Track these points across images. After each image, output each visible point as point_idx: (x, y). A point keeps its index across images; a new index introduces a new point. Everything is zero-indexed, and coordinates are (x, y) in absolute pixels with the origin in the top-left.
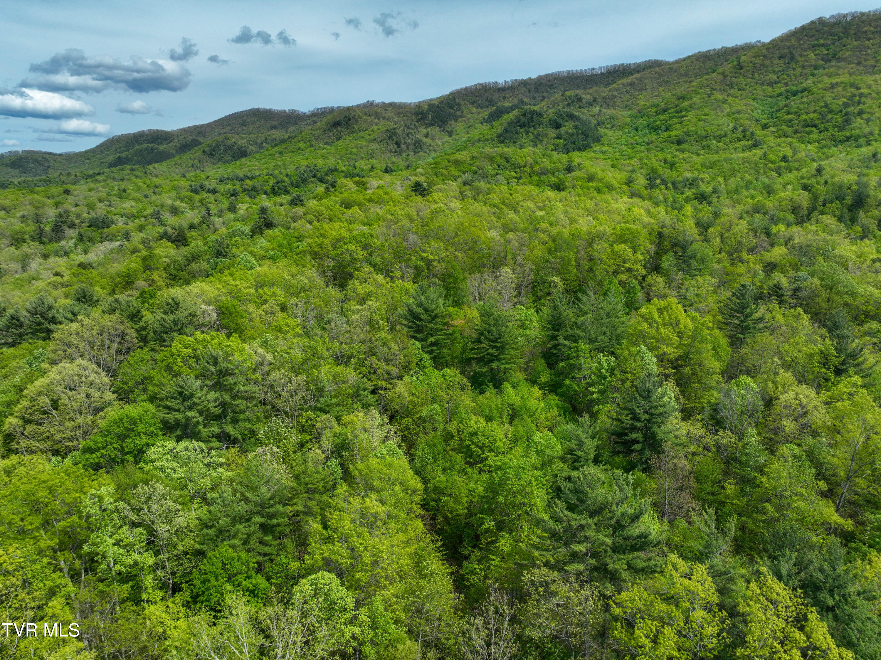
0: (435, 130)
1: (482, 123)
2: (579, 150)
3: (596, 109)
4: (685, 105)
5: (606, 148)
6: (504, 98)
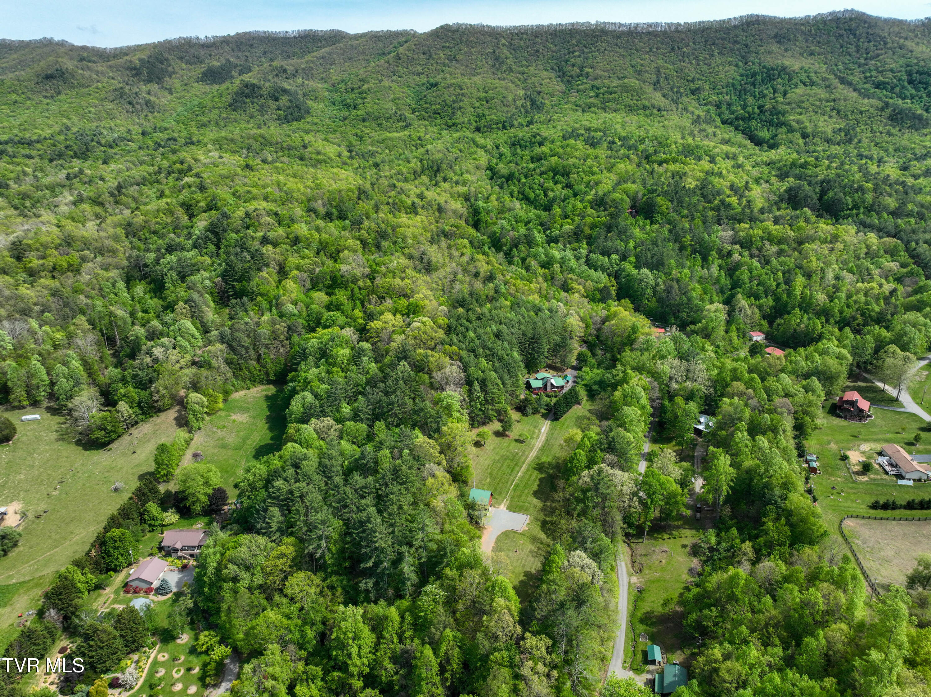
0: (154, 87)
1: (197, 82)
2: (297, 120)
3: (300, 81)
4: (365, 87)
5: (316, 120)
6: (210, 55)
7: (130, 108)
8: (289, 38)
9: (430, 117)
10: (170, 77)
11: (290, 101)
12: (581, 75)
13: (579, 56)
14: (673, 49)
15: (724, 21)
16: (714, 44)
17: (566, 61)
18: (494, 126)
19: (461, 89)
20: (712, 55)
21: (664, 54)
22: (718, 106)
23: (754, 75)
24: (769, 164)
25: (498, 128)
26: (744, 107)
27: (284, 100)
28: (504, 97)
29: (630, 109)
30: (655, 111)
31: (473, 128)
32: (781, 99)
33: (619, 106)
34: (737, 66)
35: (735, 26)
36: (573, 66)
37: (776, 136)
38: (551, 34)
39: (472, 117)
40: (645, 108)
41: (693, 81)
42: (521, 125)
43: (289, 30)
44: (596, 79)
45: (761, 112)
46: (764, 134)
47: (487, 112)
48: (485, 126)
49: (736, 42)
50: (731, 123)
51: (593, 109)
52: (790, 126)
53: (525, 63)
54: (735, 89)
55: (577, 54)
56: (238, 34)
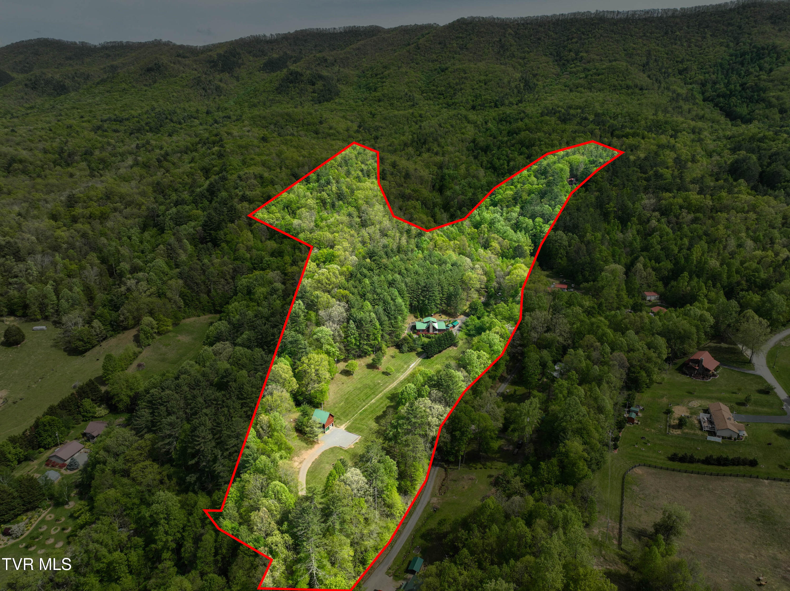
0: (226, 76)
1: (259, 71)
2: (327, 101)
3: (336, 68)
4: (386, 73)
5: (342, 101)
6: (272, 49)
7: (203, 92)
8: (336, 34)
9: (435, 97)
10: (239, 67)
11: (324, 85)
12: (576, 59)
13: (576, 42)
14: (666, 33)
15: (720, 5)
16: (707, 27)
17: (564, 47)
18: (487, 105)
19: (465, 73)
20: (705, 38)
21: (657, 38)
22: (703, 85)
23: (743, 54)
24: (729, 139)
25: (491, 107)
26: (727, 85)
27: (319, 85)
28: (500, 80)
29: (614, 88)
30: (637, 91)
31: (469, 106)
32: (764, 77)
33: (604, 86)
34: (728, 46)
35: (731, 10)
36: (570, 51)
37: (754, 111)
38: (554, 24)
39: (470, 98)
40: (628, 87)
41: (682, 62)
42: (511, 103)
43: (337, 27)
44: (589, 62)
45: (743, 89)
46: (743, 110)
47: (483, 93)
48: (479, 105)
49: (730, 24)
50: (712, 100)
51: (580, 89)
52: (770, 102)
53: (527, 49)
54: (723, 69)
55: (574, 40)
56: (296, 32)
